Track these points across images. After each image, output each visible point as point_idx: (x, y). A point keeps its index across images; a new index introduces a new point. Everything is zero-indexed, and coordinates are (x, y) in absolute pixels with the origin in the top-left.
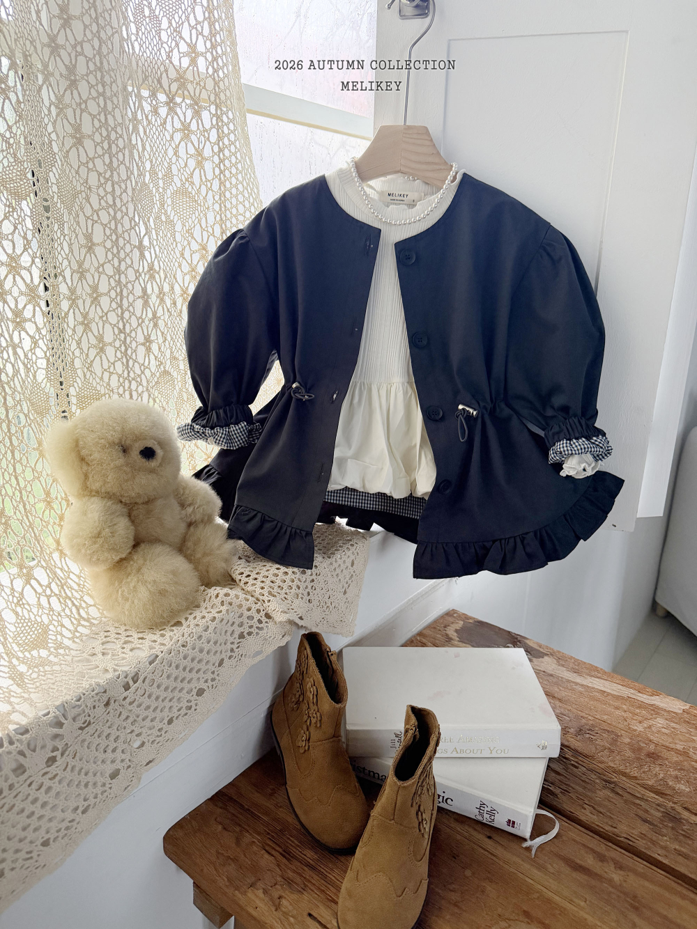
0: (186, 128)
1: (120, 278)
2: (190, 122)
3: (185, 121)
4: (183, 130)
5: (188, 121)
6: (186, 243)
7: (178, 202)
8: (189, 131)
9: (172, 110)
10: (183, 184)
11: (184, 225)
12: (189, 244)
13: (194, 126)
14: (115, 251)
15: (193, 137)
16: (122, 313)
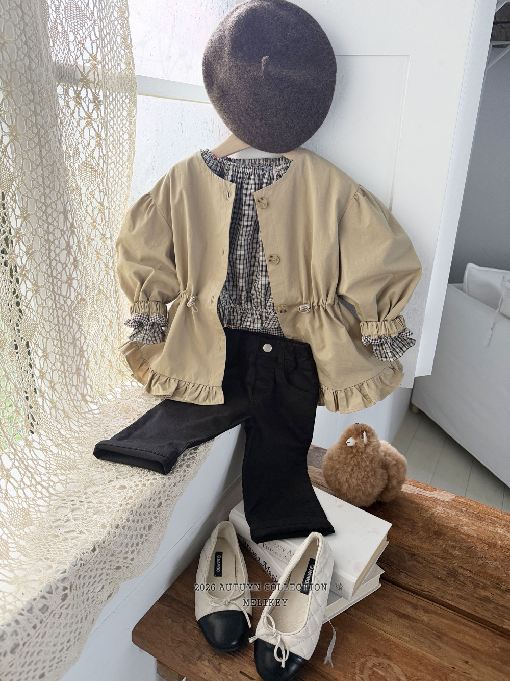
0: (89, 117)
1: (48, 238)
2: (92, 112)
3: (88, 112)
4: (87, 118)
5: (90, 111)
6: (89, 202)
7: (83, 172)
8: (91, 119)
9: (78, 103)
10: (87, 159)
11: (87, 189)
12: (91, 203)
13: (95, 115)
14: (45, 217)
15: (95, 124)
16: (51, 262)
